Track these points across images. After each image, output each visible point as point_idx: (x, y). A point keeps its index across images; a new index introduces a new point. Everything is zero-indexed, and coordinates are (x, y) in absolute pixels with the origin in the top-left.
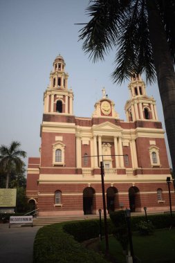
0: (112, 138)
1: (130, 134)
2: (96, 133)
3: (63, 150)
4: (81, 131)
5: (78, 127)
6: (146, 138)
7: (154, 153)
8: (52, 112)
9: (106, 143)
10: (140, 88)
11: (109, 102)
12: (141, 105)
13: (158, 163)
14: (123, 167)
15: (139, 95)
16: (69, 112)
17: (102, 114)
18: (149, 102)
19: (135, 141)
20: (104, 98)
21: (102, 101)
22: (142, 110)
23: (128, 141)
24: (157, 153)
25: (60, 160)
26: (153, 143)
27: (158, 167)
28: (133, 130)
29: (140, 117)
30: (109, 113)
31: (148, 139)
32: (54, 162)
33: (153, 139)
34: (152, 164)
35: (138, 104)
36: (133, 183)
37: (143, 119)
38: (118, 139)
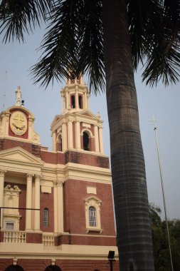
0: (24, 177)
1: (56, 172)
6: (82, 182)
7: (92, 208)
9: (12, 185)
10: (80, 97)
11: (26, 113)
12: (78, 125)
13: (98, 227)
14: (37, 229)
15: (78, 109)
17: (11, 133)
18: (93, 122)
19: (64, 185)
20: (18, 105)
22: (79, 135)
23: (51, 184)
24: (98, 210)
26: (91, 190)
27: (97, 232)
28: (61, 166)
29: (74, 147)
30: (23, 132)
31: (84, 184)
33: (92, 184)
34: (88, 227)
35: (74, 123)
36: (54, 259)
37: (79, 149)
38: (34, 179)
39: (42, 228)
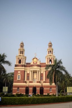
0: (36, 71)
1: (43, 69)
2: (31, 70)
3: (20, 76)
4: (27, 69)
5: (26, 68)
8: (18, 64)
11: (37, 58)
12: (48, 58)
15: (49, 54)
16: (23, 63)
17: (34, 63)
18: (52, 57)
19: (45, 71)
21: (34, 59)
22: (48, 61)
23: (43, 72)
25: (19, 79)
29: (48, 63)
30: (36, 62)
32: (17, 79)
35: (47, 58)
38: (38, 71)
39: (41, 80)
